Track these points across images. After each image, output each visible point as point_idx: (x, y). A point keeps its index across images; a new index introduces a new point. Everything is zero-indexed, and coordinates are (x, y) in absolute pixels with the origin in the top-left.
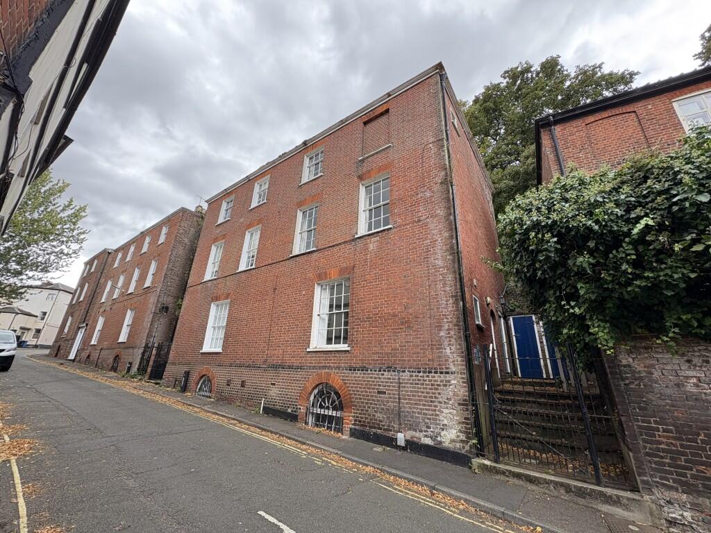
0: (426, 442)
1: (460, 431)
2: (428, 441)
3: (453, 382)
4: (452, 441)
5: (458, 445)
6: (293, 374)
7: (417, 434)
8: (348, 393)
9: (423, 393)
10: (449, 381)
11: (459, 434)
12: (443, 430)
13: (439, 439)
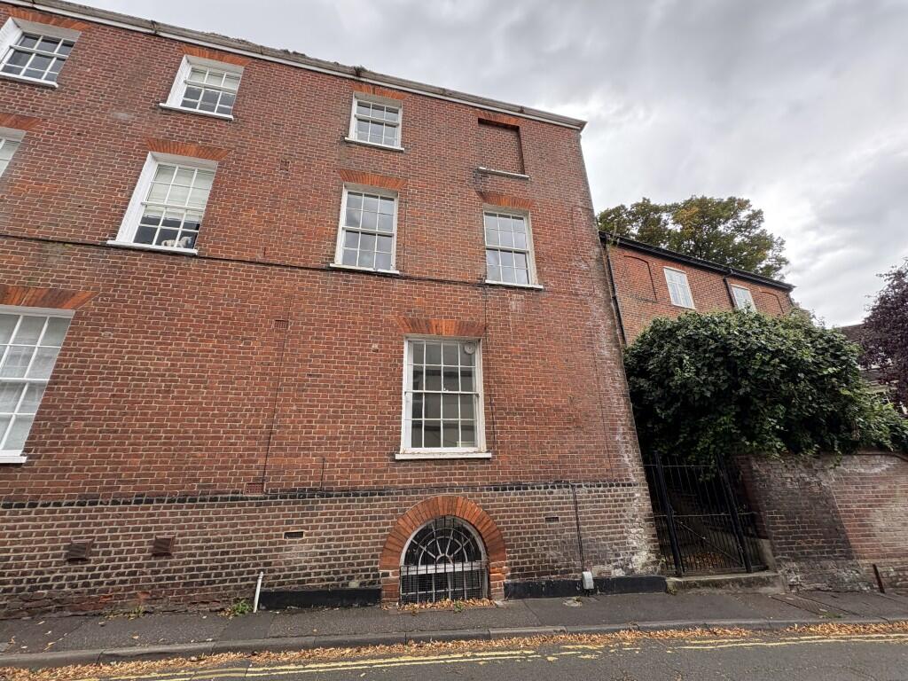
0: (617, 575)
1: (651, 552)
2: (619, 573)
3: (637, 495)
4: (645, 565)
5: (650, 568)
6: (358, 506)
7: (605, 568)
8: (495, 528)
9: (606, 512)
10: (633, 495)
11: (649, 555)
12: (633, 554)
13: (630, 567)
